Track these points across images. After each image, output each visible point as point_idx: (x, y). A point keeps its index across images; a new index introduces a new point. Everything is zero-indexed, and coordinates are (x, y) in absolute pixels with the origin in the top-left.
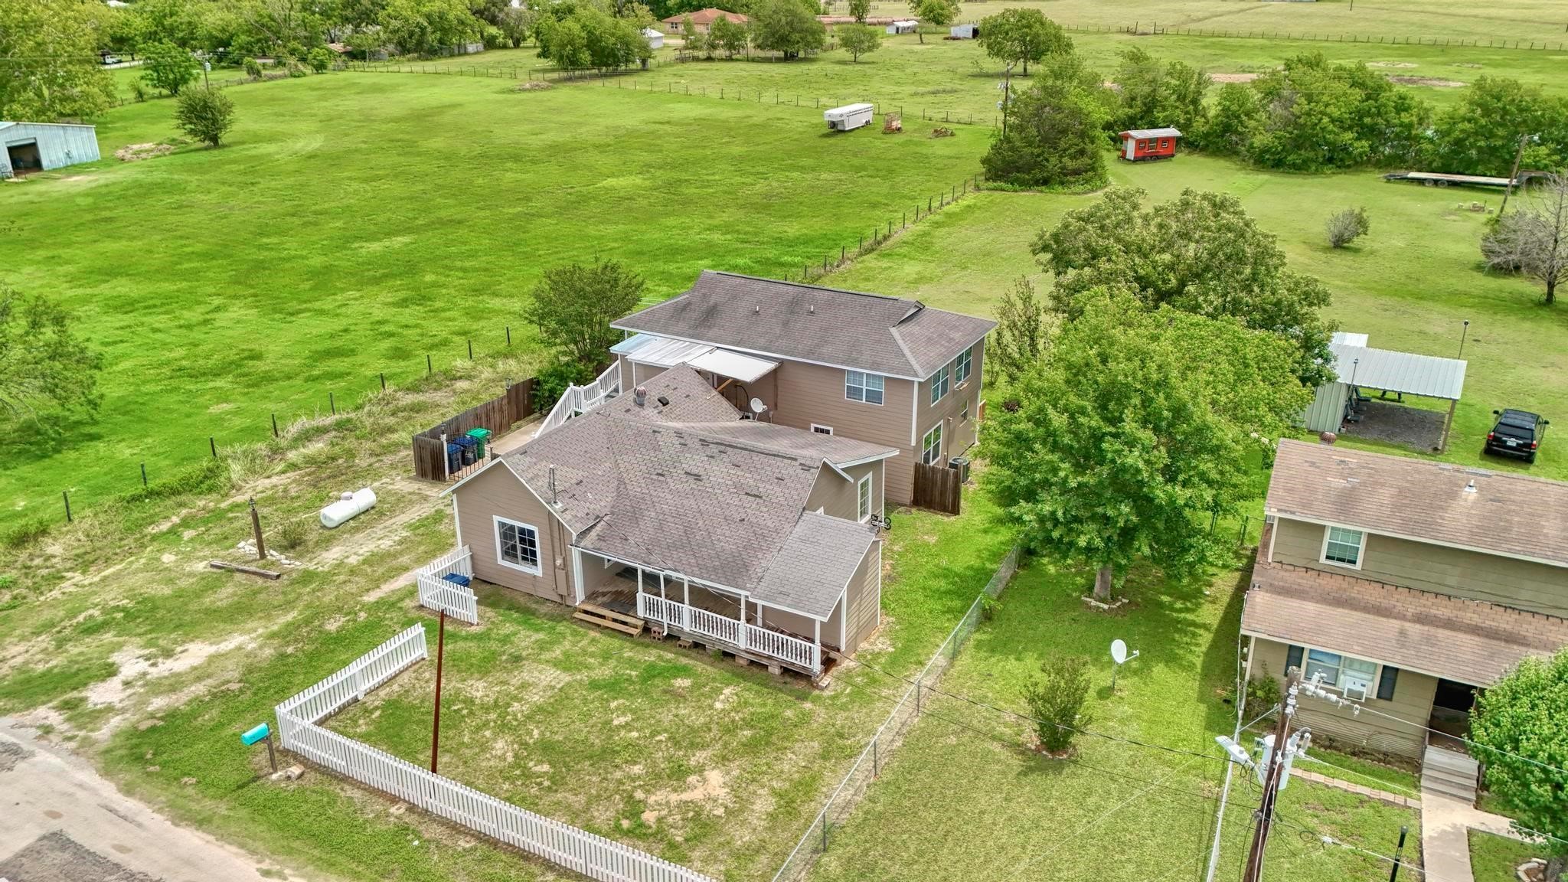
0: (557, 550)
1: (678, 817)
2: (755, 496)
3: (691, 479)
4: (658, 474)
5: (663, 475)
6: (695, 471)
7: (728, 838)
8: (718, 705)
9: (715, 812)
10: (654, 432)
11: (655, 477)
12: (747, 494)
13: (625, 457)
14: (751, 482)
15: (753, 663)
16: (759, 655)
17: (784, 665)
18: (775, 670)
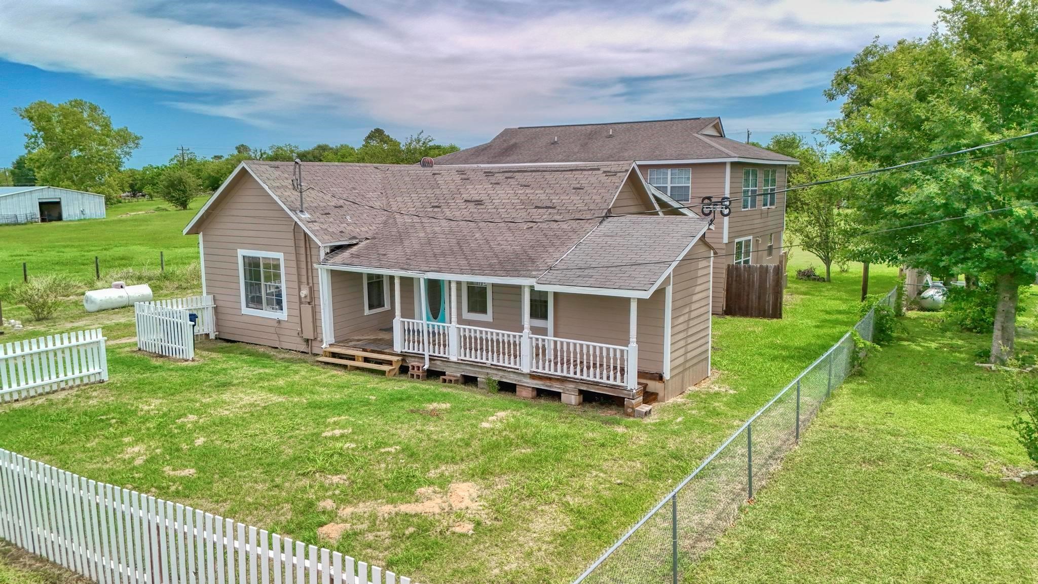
0: (304, 279)
1: (385, 534)
2: (547, 207)
3: (471, 206)
4: (433, 207)
5: (439, 207)
6: (477, 198)
7: (475, 565)
8: (485, 425)
9: (458, 530)
10: (434, 174)
11: (431, 210)
12: (536, 207)
13: (399, 199)
14: (543, 197)
15: (540, 393)
16: (549, 378)
17: (584, 388)
18: (571, 398)
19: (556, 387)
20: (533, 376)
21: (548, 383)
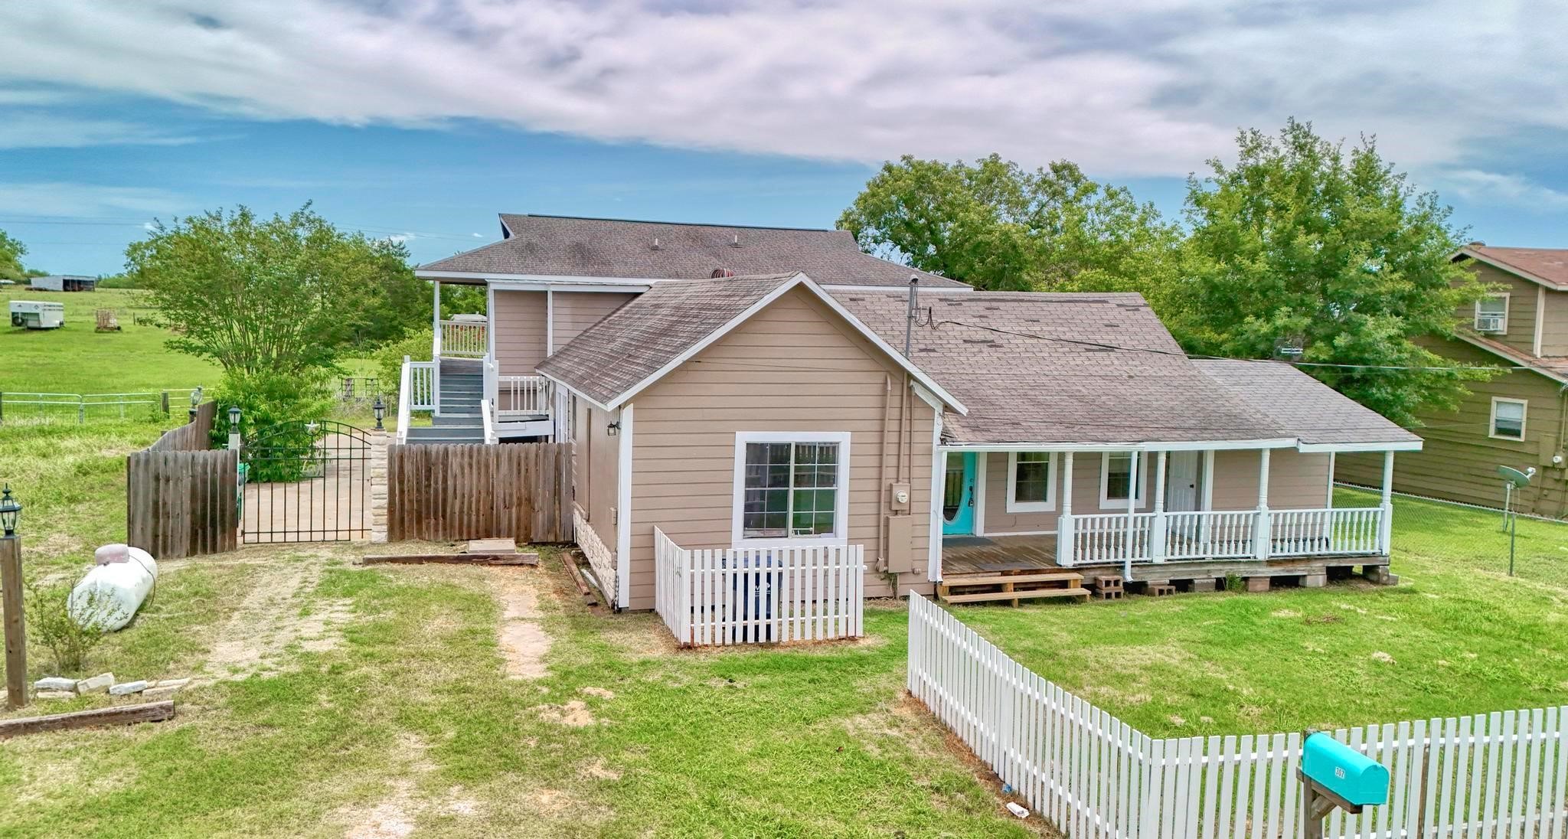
0: (894, 473)
2: (1103, 349)
3: (984, 348)
12: (1088, 350)
14: (1077, 336)
15: (1277, 583)
16: (1292, 560)
17: (1334, 564)
18: (1317, 578)
19: (1298, 570)
20: (1271, 562)
21: (1290, 567)
